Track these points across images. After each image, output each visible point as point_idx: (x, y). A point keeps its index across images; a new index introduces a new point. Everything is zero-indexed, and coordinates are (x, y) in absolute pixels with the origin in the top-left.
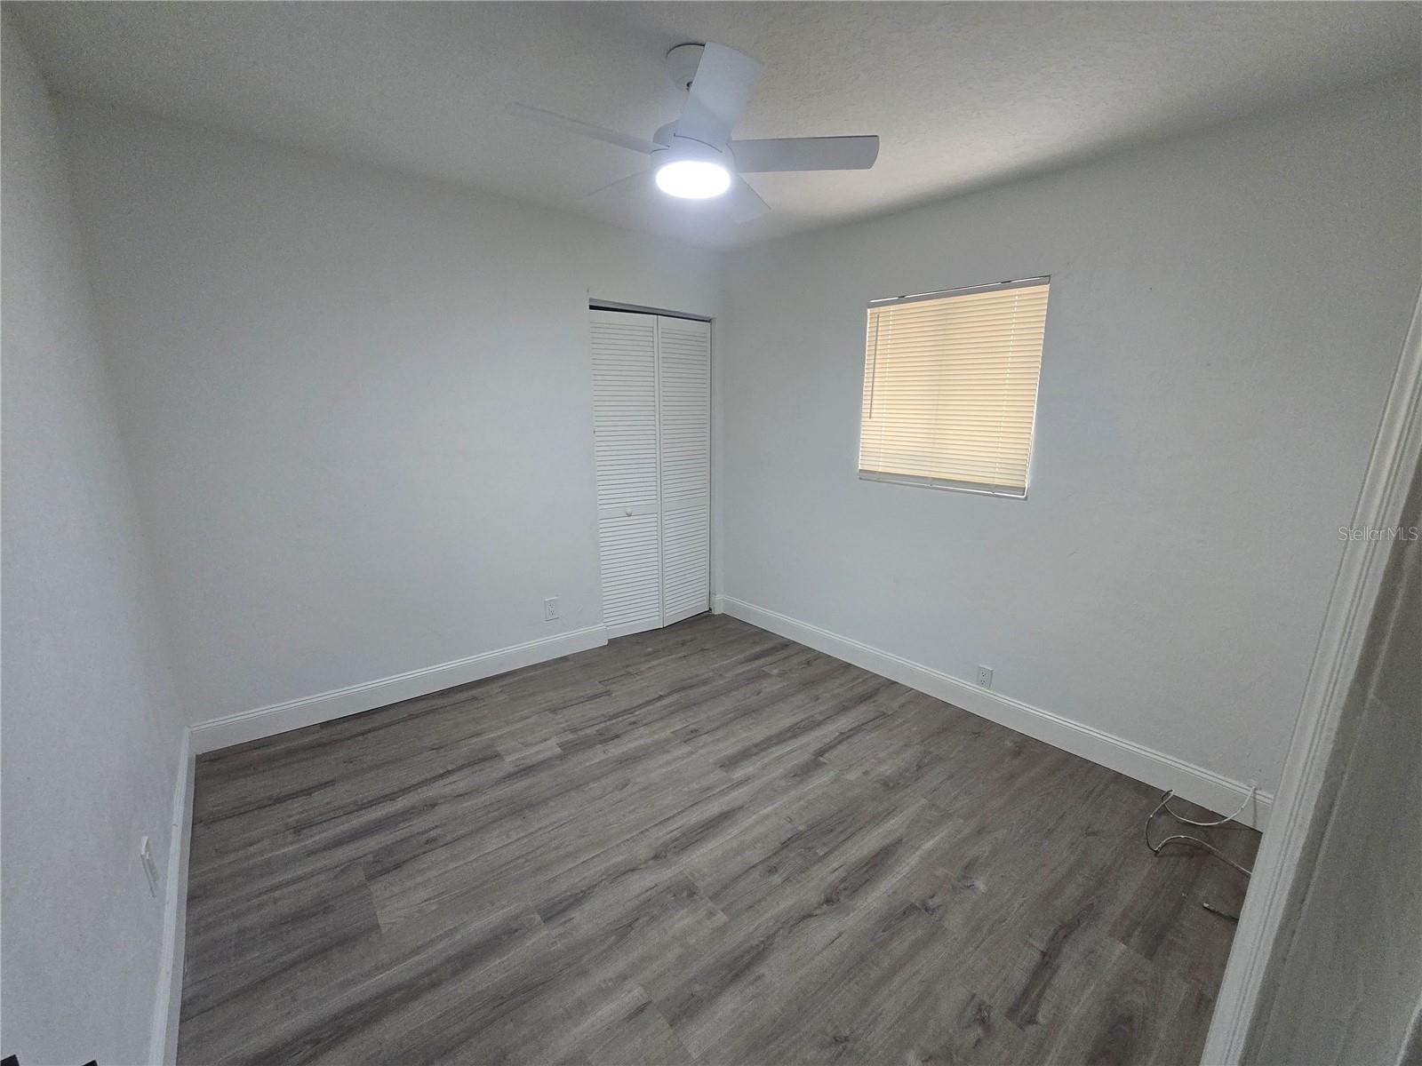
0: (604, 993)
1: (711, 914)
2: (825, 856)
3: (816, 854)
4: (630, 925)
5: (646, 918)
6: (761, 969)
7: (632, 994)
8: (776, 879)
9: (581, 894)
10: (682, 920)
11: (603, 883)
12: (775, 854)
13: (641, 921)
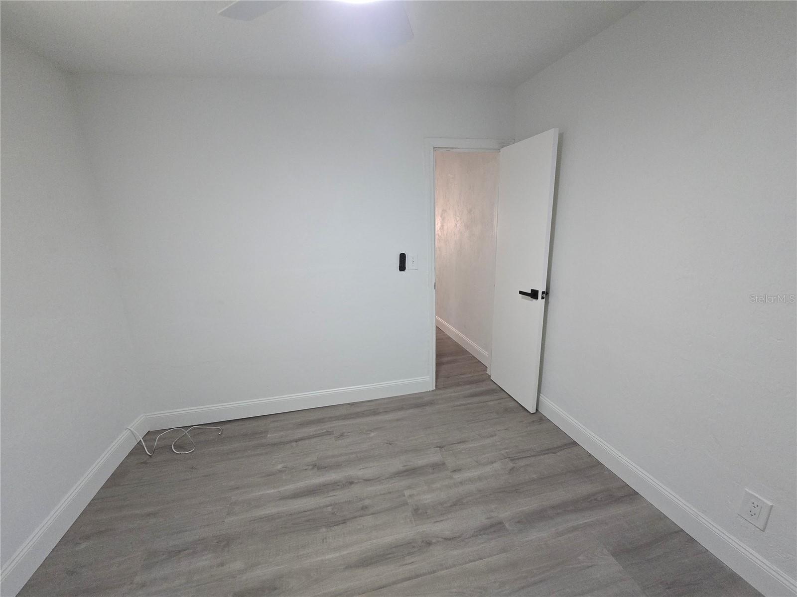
0: (471, 480)
1: (410, 496)
2: (327, 506)
3: (332, 509)
4: (455, 504)
5: (445, 505)
6: (401, 468)
7: (458, 477)
8: (367, 502)
9: (482, 533)
10: (427, 498)
11: (468, 536)
12: (355, 517)
13: (449, 505)
